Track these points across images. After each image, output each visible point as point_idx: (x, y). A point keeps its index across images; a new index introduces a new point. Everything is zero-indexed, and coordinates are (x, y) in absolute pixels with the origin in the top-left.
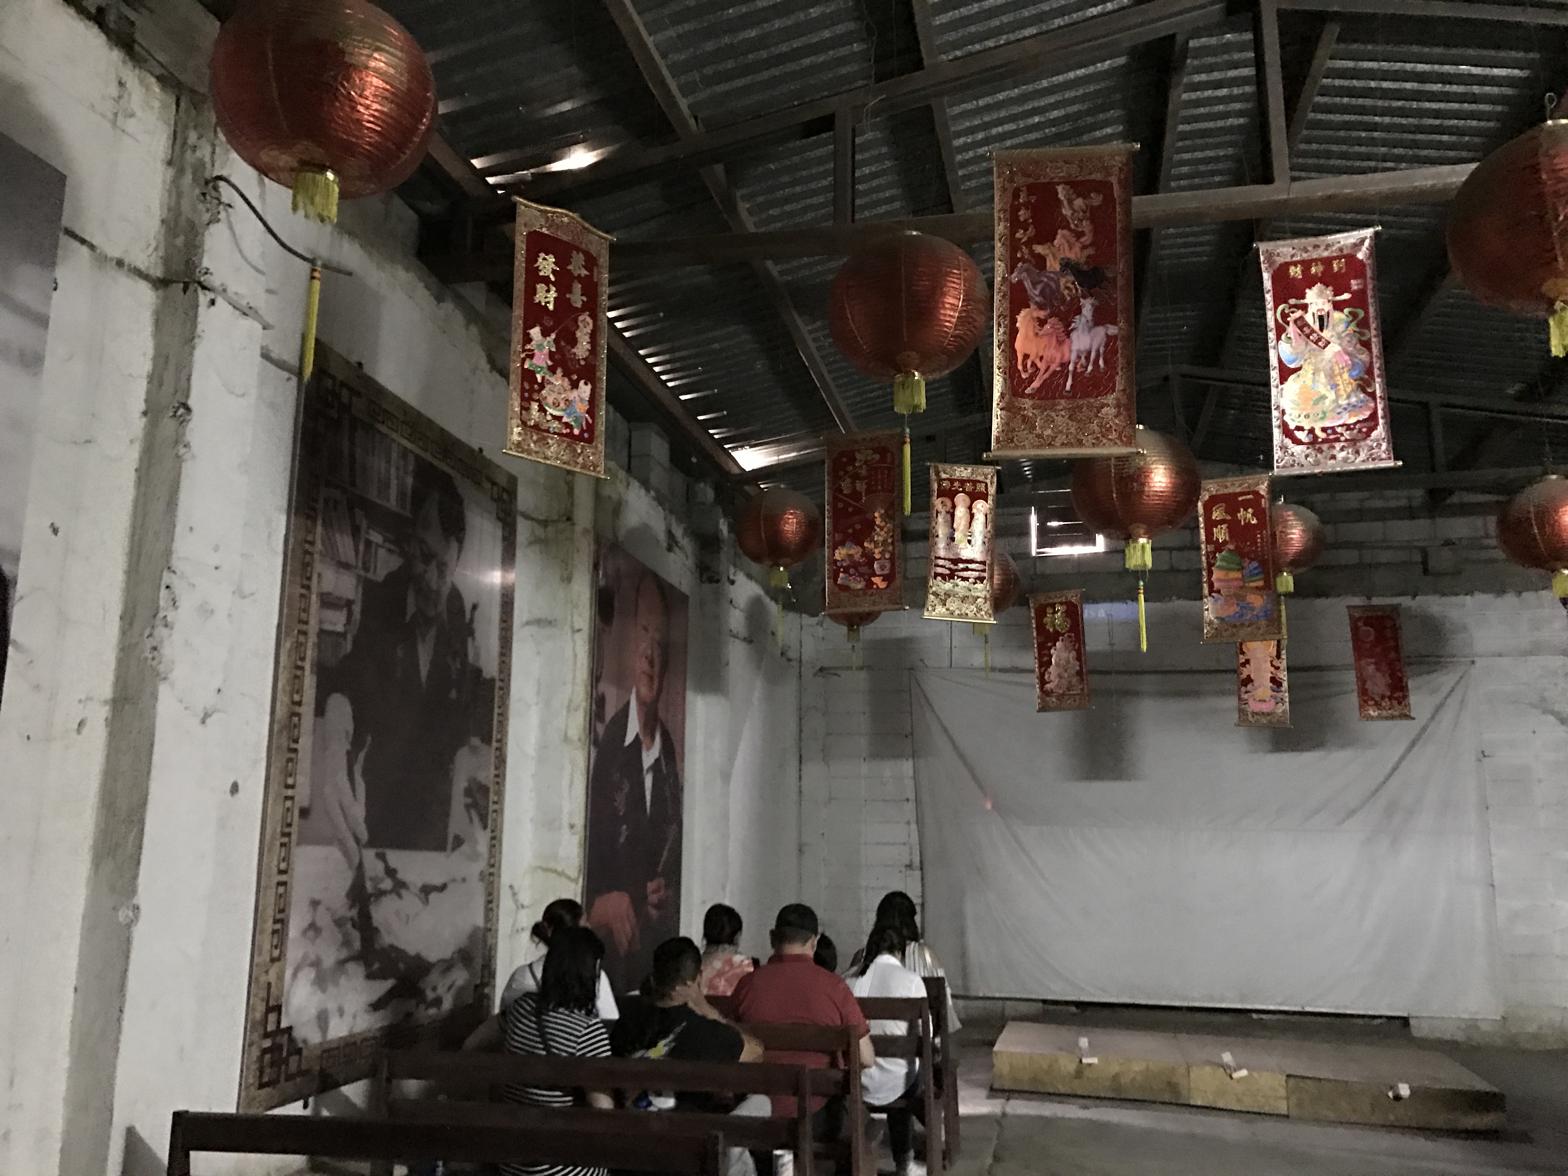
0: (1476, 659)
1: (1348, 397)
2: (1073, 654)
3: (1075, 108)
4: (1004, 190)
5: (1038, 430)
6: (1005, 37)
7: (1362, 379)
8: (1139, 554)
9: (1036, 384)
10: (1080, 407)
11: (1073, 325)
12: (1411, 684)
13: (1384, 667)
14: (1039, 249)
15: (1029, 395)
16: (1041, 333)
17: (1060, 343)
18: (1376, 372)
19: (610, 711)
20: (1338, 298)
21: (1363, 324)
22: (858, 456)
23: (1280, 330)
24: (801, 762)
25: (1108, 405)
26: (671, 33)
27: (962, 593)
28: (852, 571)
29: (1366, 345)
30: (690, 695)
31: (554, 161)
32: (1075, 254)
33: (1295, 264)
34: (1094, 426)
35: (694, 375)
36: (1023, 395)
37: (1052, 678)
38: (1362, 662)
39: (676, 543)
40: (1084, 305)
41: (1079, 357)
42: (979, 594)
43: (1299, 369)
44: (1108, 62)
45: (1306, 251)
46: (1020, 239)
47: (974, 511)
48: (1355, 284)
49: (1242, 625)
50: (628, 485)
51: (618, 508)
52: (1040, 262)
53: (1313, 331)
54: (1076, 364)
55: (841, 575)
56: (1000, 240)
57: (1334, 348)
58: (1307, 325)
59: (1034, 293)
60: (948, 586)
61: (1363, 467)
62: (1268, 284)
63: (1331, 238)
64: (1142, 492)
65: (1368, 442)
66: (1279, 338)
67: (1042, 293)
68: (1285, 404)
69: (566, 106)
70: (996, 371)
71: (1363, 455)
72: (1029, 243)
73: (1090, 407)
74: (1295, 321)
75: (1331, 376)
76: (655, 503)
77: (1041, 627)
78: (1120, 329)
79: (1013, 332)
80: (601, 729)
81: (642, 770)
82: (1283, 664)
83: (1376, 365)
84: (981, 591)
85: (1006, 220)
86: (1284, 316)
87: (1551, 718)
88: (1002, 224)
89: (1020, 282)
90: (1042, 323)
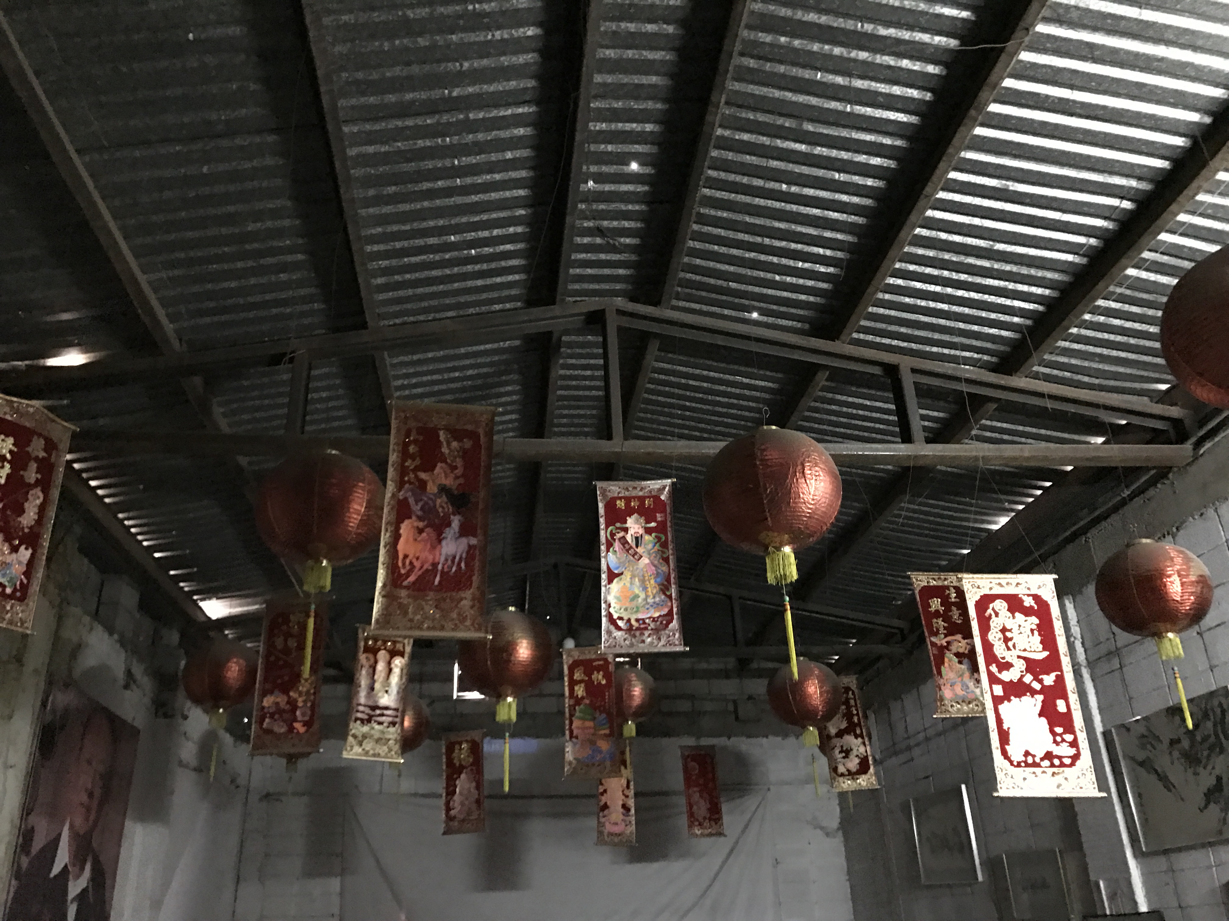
0: (772, 787)
1: (654, 597)
2: (474, 784)
3: (485, 370)
4: (398, 430)
5: (410, 616)
6: (432, 315)
7: (663, 585)
8: (506, 710)
9: (412, 578)
10: (444, 600)
11: (444, 535)
12: (725, 808)
13: (705, 795)
14: (423, 475)
15: (405, 587)
16: (419, 539)
17: (433, 548)
18: (672, 580)
19: (38, 844)
20: (648, 525)
21: (664, 545)
22: (292, 617)
23: (609, 545)
24: (238, 882)
25: (466, 599)
26: (164, 275)
27: (377, 735)
28: (276, 716)
29: (666, 560)
30: (128, 824)
31: (49, 357)
32: (449, 482)
33: (620, 498)
34: (454, 615)
35: (168, 538)
36: (401, 587)
37: (456, 805)
38: (690, 791)
39: (135, 682)
40: (453, 520)
41: (446, 560)
42: (391, 736)
43: (622, 574)
44: (508, 342)
45: (628, 491)
46: (408, 467)
47: (393, 666)
48: (659, 517)
49: (593, 765)
50: (91, 629)
51: (77, 649)
52: (423, 485)
53: (631, 547)
54: (444, 565)
55: (267, 720)
56: (393, 465)
57: (645, 561)
58: (627, 542)
59: (416, 508)
60: (365, 729)
61: (663, 650)
62: (601, 511)
63: (644, 483)
64: (509, 661)
65: (667, 632)
66: (608, 551)
67: (422, 509)
68: (611, 599)
69: (66, 316)
70: (380, 566)
71: (662, 642)
72: (416, 469)
73: (452, 599)
74: (620, 539)
75: (643, 581)
76: (118, 645)
77: (450, 763)
78: (478, 541)
79: (396, 537)
80: (25, 862)
81: (66, 901)
82: (631, 793)
83: (672, 576)
84: (393, 734)
85: (399, 452)
86: (612, 535)
87: (819, 832)
88: (395, 454)
89: (406, 499)
90: (420, 531)
